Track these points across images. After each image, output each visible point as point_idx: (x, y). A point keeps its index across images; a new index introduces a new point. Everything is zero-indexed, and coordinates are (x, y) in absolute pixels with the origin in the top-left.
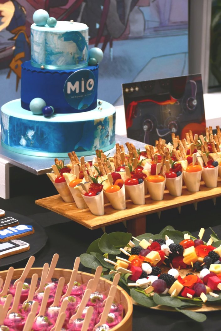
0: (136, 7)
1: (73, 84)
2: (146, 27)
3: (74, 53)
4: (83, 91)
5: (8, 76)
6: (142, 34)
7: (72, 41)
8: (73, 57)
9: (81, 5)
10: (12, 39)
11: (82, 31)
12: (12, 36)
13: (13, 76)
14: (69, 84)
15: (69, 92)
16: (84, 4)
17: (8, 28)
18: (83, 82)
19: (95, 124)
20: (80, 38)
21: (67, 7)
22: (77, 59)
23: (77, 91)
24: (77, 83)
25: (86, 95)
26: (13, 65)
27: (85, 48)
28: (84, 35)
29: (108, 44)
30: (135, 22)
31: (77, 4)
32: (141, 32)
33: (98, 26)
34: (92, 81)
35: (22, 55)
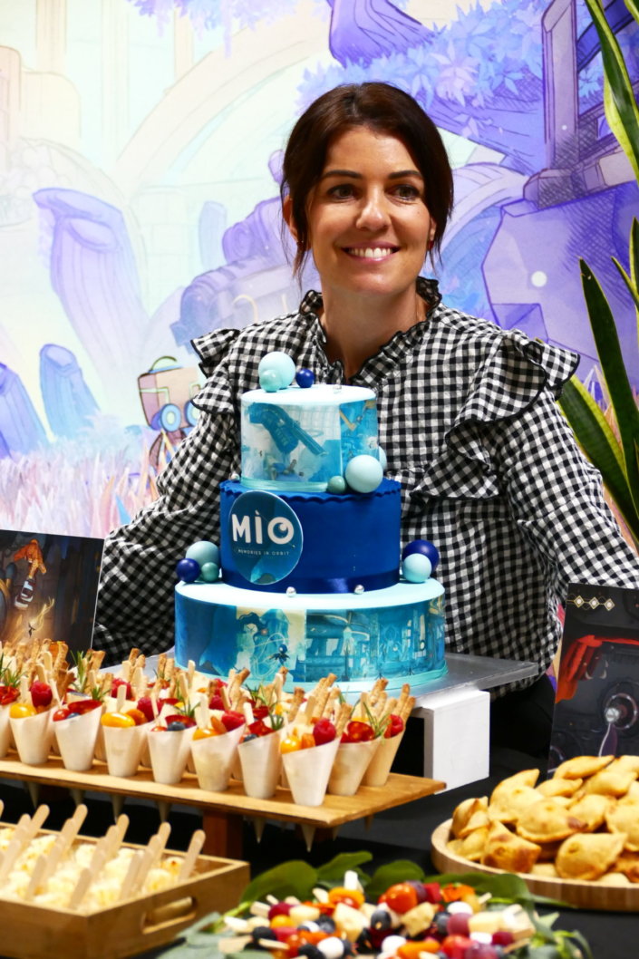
1: (240, 520)
3: (266, 454)
4: (259, 540)
7: (261, 425)
8: (265, 463)
11: (289, 406)
14: (235, 519)
15: (235, 538)
18: (258, 521)
19: (238, 617)
20: (281, 421)
22: (273, 469)
23: (248, 540)
24: (246, 519)
25: (268, 553)
27: (301, 447)
28: (293, 416)
34: (285, 524)
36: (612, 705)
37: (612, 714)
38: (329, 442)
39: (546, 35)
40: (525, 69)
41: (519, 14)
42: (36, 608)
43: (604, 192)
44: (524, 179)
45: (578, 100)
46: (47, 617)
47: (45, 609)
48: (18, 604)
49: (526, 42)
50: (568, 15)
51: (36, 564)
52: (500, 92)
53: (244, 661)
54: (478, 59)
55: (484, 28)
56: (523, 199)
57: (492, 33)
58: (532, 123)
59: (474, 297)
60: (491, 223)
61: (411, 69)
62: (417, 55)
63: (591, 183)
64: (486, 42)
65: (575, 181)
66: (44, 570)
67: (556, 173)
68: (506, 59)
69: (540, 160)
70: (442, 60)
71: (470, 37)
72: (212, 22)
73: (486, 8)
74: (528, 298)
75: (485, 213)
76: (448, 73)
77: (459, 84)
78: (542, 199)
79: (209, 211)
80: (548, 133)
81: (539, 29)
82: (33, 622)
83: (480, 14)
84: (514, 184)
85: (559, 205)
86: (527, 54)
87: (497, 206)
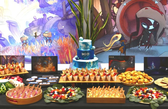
0: (160, 37)
1: (83, 53)
2: (164, 43)
4: (86, 55)
5: (118, 52)
6: (162, 45)
7: (84, 44)
8: (85, 48)
10: (120, 43)
14: (82, 53)
15: (82, 55)
16: (143, 36)
18: (86, 53)
19: (86, 63)
21: (137, 36)
23: (84, 55)
26: (120, 49)
27: (88, 46)
28: (88, 43)
29: (150, 47)
30: (160, 41)
31: (141, 36)
32: (162, 44)
33: (147, 41)
34: (88, 53)
35: (123, 47)
36: (115, 66)
38: (91, 45)
40: (60, 8)
41: (60, 3)
42: (51, 63)
43: (69, 19)
44: (61, 18)
45: (66, 11)
46: (52, 64)
47: (52, 63)
48: (48, 63)
49: (60, 6)
50: (65, 3)
51: (50, 59)
52: (58, 10)
53: (87, 67)
54: (55, 7)
55: (56, 4)
56: (61, 20)
57: (57, 5)
58: (61, 13)
59: (57, 29)
60: (58, 22)
61: (48, 8)
62: (49, 7)
63: (68, 18)
64: (56, 6)
66: (51, 60)
67: (64, 17)
68: (58, 7)
69: (63, 16)
70: (52, 7)
71: (55, 5)
72: (26, 4)
73: (56, 2)
74: (62, 29)
75: (57, 21)
76: (52, 9)
77: (54, 10)
78: (63, 20)
79: (27, 22)
80: (63, 14)
81: (62, 5)
82: (51, 65)
84: (60, 18)
85: (65, 20)
86: (61, 7)
87: (59, 21)
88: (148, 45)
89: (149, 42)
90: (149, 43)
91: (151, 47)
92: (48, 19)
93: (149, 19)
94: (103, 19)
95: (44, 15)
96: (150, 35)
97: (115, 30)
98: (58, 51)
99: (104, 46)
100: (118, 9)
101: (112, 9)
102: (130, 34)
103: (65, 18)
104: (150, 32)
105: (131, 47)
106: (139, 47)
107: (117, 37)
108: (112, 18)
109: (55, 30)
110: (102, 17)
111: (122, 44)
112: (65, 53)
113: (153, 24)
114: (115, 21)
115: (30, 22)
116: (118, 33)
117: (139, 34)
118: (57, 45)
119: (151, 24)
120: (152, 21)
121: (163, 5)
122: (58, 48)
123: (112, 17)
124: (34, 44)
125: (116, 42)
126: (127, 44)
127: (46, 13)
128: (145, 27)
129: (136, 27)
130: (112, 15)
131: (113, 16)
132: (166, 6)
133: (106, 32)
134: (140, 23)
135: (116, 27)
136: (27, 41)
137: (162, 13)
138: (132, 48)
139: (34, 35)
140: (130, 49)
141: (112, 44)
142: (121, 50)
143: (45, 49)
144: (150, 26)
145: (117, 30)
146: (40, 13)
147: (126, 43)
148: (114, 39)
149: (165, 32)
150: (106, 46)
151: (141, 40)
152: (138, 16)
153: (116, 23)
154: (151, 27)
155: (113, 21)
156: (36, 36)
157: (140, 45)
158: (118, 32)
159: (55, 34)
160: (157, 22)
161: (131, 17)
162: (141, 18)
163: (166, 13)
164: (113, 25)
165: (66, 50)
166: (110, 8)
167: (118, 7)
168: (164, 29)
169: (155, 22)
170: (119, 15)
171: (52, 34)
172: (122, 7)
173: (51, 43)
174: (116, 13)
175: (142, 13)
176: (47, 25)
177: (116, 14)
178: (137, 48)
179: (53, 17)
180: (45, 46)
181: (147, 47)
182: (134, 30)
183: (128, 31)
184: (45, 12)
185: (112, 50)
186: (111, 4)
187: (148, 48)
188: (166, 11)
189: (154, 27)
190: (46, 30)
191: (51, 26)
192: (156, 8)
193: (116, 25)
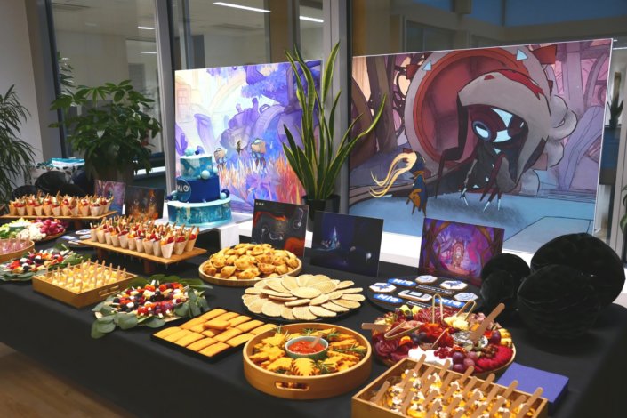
0: (530, 170)
2: (541, 188)
4: (182, 190)
5: (408, 203)
6: (535, 194)
9: (472, 162)
10: (413, 178)
12: (412, 176)
13: (411, 203)
16: (475, 161)
17: (411, 171)
18: (181, 186)
21: (460, 161)
22: (184, 174)
25: (184, 194)
26: (412, 195)
28: (188, 161)
29: (497, 196)
30: (528, 181)
31: (470, 160)
32: (533, 191)
33: (487, 180)
35: (419, 190)
37: (263, 230)
38: (197, 167)
39: (288, 76)
40: (284, 84)
43: (298, 110)
44: (284, 108)
45: (293, 91)
47: (154, 205)
48: (149, 204)
49: (284, 78)
50: (291, 71)
51: (153, 195)
52: (279, 89)
54: (274, 82)
56: (284, 112)
57: (277, 76)
58: (285, 96)
59: (275, 134)
61: (261, 85)
62: (263, 82)
63: (297, 108)
64: (276, 78)
65: (294, 107)
66: (154, 197)
67: (290, 106)
68: (280, 82)
69: (287, 104)
70: (268, 83)
71: (273, 78)
72: (224, 77)
73: (276, 70)
75: (277, 116)
76: (269, 86)
77: (271, 88)
78: (287, 112)
79: (226, 117)
80: (288, 97)
81: (286, 75)
83: (274, 72)
84: (282, 109)
85: (291, 113)
86: (284, 81)
87: (280, 114)
88: (492, 190)
89: (493, 180)
90: (495, 186)
91: (499, 198)
92: (261, 109)
93: (496, 110)
94: (372, 111)
95: (255, 101)
96: (497, 159)
97: (402, 140)
98: (277, 187)
99: (374, 184)
100: (409, 81)
101: (395, 83)
102: (441, 153)
103: (291, 109)
104: (498, 151)
105: (442, 194)
106: (464, 196)
107: (405, 161)
108: (394, 108)
109: (271, 136)
110: (370, 105)
111: (418, 183)
112: (289, 193)
113: (507, 126)
114: (402, 115)
115: (231, 117)
116: (409, 151)
117: (466, 155)
118: (274, 172)
119: (501, 126)
120: (506, 118)
121: (542, 64)
122: (277, 180)
123: (395, 105)
124: (236, 167)
125: (401, 175)
126: (429, 184)
127: (257, 97)
128: (484, 133)
129: (456, 133)
130: (394, 98)
131: (398, 103)
132: (553, 66)
133: (378, 145)
134: (470, 122)
135: (403, 132)
136: (225, 160)
137: (537, 91)
138: (444, 196)
139: (236, 146)
140: (438, 197)
141: (391, 179)
142: (414, 197)
143: (254, 180)
144: (499, 133)
145: (406, 141)
146: (248, 97)
147: (428, 180)
148: (397, 167)
149: (547, 154)
150: (378, 183)
151: (470, 172)
152: (465, 102)
153: (403, 122)
154: (503, 136)
155: (396, 115)
156: (239, 150)
157: (465, 189)
158: (408, 147)
159: (271, 147)
160: (522, 120)
161: (445, 104)
162: (471, 107)
163: (551, 90)
164: (397, 128)
165: (291, 187)
166: (390, 79)
167: (410, 77)
168: (542, 144)
169: (516, 120)
170: (411, 99)
171: (267, 146)
172: (420, 76)
173: (265, 167)
174: (405, 94)
175: (475, 91)
176: (259, 123)
177: (405, 97)
178: (456, 195)
179: (269, 106)
180: (254, 173)
181: (488, 196)
182: (452, 143)
183: (434, 144)
184: (255, 95)
185: (390, 196)
186: (393, 68)
187: (490, 200)
188: (551, 84)
189: (509, 134)
190: (256, 135)
191: (266, 126)
192: (519, 74)
193: (403, 127)
